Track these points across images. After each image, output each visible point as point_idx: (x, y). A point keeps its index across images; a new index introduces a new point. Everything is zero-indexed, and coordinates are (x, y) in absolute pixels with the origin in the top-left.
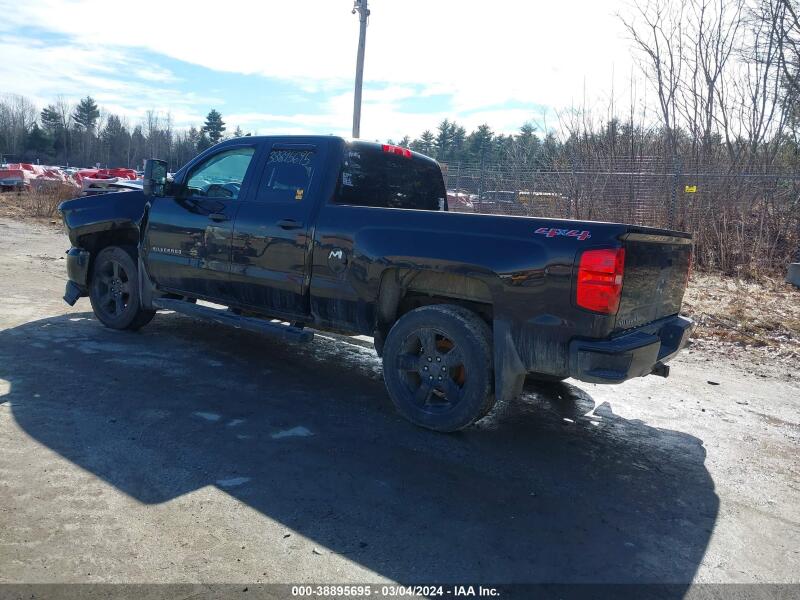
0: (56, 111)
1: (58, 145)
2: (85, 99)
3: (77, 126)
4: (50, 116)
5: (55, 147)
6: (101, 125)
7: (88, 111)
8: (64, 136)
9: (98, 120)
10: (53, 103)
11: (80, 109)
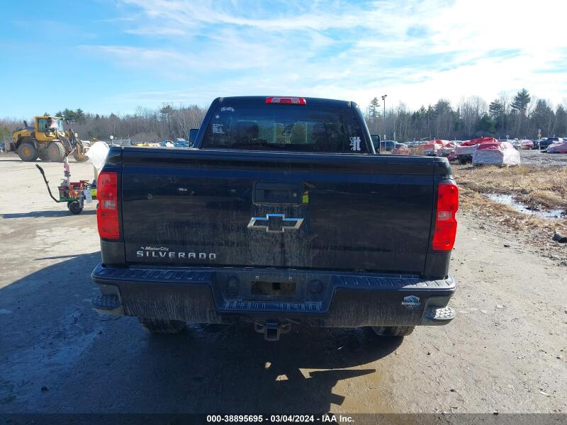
0: (500, 102)
1: (497, 126)
2: (521, 91)
3: (513, 111)
4: (496, 107)
5: (496, 127)
6: (531, 107)
7: (523, 99)
8: (503, 119)
9: (528, 105)
10: (498, 98)
11: (517, 99)
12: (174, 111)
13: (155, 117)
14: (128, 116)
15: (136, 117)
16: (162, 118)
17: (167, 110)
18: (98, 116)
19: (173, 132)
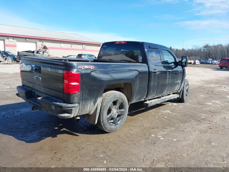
12: (210, 47)
13: (200, 50)
14: (189, 49)
15: (192, 50)
16: (204, 50)
17: (207, 46)
18: (177, 49)
19: (208, 56)
